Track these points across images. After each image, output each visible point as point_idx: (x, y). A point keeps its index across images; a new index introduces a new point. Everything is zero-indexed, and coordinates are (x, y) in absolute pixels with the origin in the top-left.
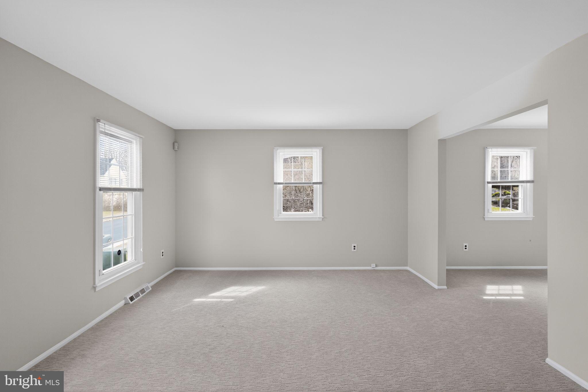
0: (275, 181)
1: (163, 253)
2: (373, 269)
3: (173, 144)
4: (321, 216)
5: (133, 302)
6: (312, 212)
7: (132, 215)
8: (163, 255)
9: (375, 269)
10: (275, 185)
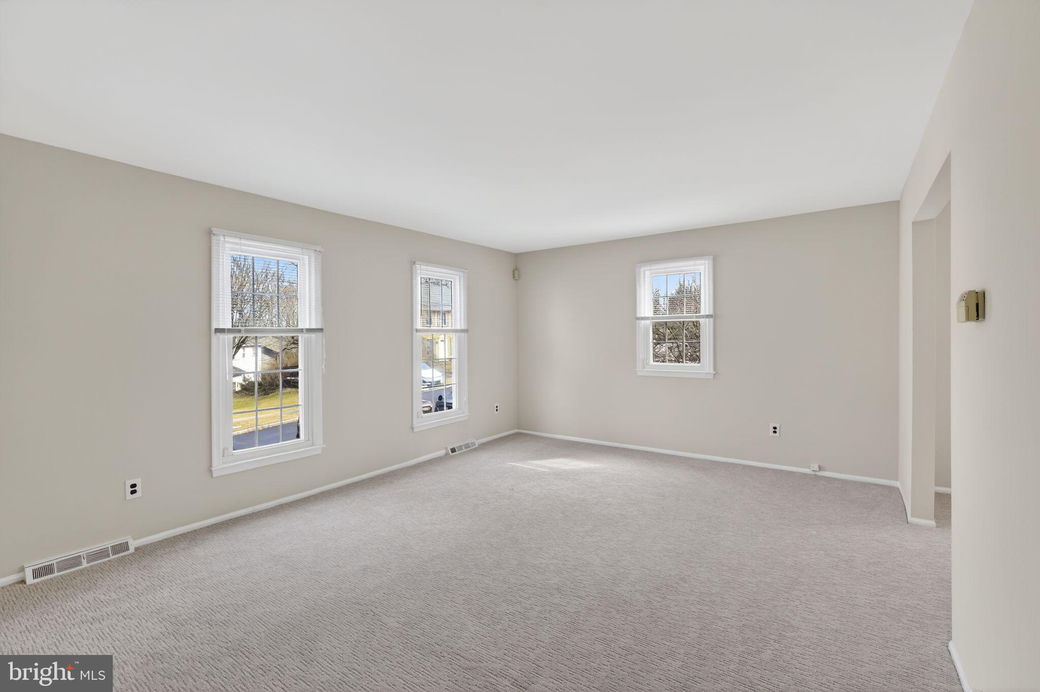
0: (639, 315)
1: (497, 407)
2: (813, 473)
3: (512, 273)
4: (712, 371)
5: (454, 453)
6: (699, 365)
7: (456, 358)
8: (497, 410)
9: (817, 473)
10: (638, 321)
